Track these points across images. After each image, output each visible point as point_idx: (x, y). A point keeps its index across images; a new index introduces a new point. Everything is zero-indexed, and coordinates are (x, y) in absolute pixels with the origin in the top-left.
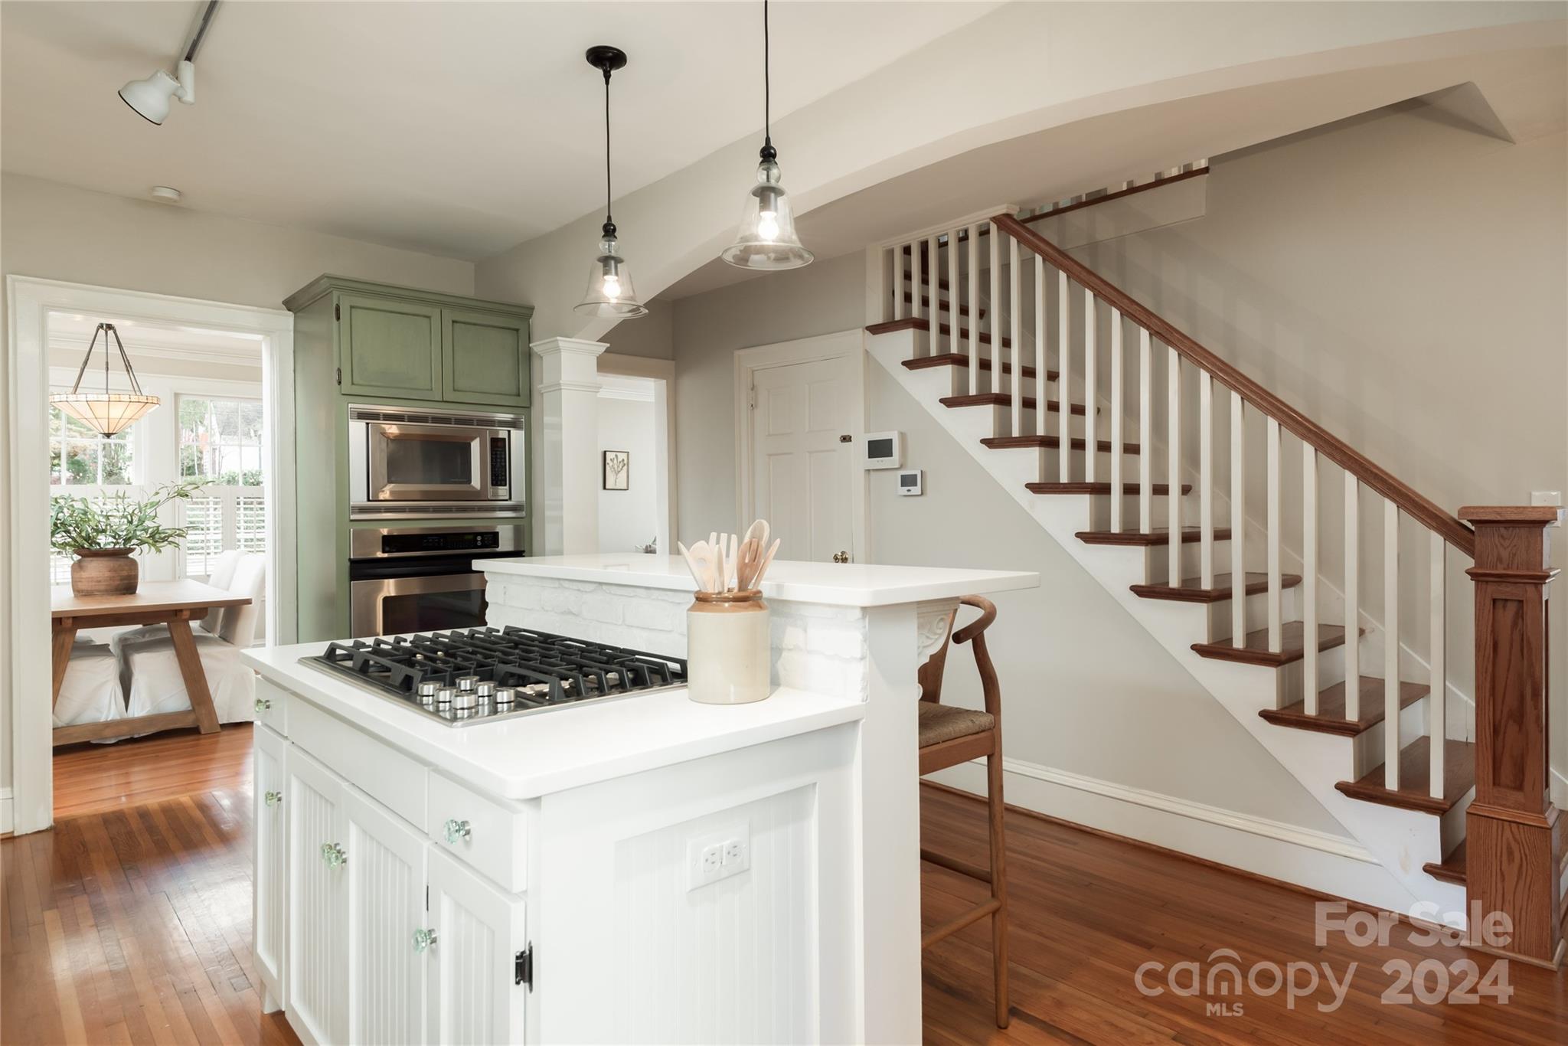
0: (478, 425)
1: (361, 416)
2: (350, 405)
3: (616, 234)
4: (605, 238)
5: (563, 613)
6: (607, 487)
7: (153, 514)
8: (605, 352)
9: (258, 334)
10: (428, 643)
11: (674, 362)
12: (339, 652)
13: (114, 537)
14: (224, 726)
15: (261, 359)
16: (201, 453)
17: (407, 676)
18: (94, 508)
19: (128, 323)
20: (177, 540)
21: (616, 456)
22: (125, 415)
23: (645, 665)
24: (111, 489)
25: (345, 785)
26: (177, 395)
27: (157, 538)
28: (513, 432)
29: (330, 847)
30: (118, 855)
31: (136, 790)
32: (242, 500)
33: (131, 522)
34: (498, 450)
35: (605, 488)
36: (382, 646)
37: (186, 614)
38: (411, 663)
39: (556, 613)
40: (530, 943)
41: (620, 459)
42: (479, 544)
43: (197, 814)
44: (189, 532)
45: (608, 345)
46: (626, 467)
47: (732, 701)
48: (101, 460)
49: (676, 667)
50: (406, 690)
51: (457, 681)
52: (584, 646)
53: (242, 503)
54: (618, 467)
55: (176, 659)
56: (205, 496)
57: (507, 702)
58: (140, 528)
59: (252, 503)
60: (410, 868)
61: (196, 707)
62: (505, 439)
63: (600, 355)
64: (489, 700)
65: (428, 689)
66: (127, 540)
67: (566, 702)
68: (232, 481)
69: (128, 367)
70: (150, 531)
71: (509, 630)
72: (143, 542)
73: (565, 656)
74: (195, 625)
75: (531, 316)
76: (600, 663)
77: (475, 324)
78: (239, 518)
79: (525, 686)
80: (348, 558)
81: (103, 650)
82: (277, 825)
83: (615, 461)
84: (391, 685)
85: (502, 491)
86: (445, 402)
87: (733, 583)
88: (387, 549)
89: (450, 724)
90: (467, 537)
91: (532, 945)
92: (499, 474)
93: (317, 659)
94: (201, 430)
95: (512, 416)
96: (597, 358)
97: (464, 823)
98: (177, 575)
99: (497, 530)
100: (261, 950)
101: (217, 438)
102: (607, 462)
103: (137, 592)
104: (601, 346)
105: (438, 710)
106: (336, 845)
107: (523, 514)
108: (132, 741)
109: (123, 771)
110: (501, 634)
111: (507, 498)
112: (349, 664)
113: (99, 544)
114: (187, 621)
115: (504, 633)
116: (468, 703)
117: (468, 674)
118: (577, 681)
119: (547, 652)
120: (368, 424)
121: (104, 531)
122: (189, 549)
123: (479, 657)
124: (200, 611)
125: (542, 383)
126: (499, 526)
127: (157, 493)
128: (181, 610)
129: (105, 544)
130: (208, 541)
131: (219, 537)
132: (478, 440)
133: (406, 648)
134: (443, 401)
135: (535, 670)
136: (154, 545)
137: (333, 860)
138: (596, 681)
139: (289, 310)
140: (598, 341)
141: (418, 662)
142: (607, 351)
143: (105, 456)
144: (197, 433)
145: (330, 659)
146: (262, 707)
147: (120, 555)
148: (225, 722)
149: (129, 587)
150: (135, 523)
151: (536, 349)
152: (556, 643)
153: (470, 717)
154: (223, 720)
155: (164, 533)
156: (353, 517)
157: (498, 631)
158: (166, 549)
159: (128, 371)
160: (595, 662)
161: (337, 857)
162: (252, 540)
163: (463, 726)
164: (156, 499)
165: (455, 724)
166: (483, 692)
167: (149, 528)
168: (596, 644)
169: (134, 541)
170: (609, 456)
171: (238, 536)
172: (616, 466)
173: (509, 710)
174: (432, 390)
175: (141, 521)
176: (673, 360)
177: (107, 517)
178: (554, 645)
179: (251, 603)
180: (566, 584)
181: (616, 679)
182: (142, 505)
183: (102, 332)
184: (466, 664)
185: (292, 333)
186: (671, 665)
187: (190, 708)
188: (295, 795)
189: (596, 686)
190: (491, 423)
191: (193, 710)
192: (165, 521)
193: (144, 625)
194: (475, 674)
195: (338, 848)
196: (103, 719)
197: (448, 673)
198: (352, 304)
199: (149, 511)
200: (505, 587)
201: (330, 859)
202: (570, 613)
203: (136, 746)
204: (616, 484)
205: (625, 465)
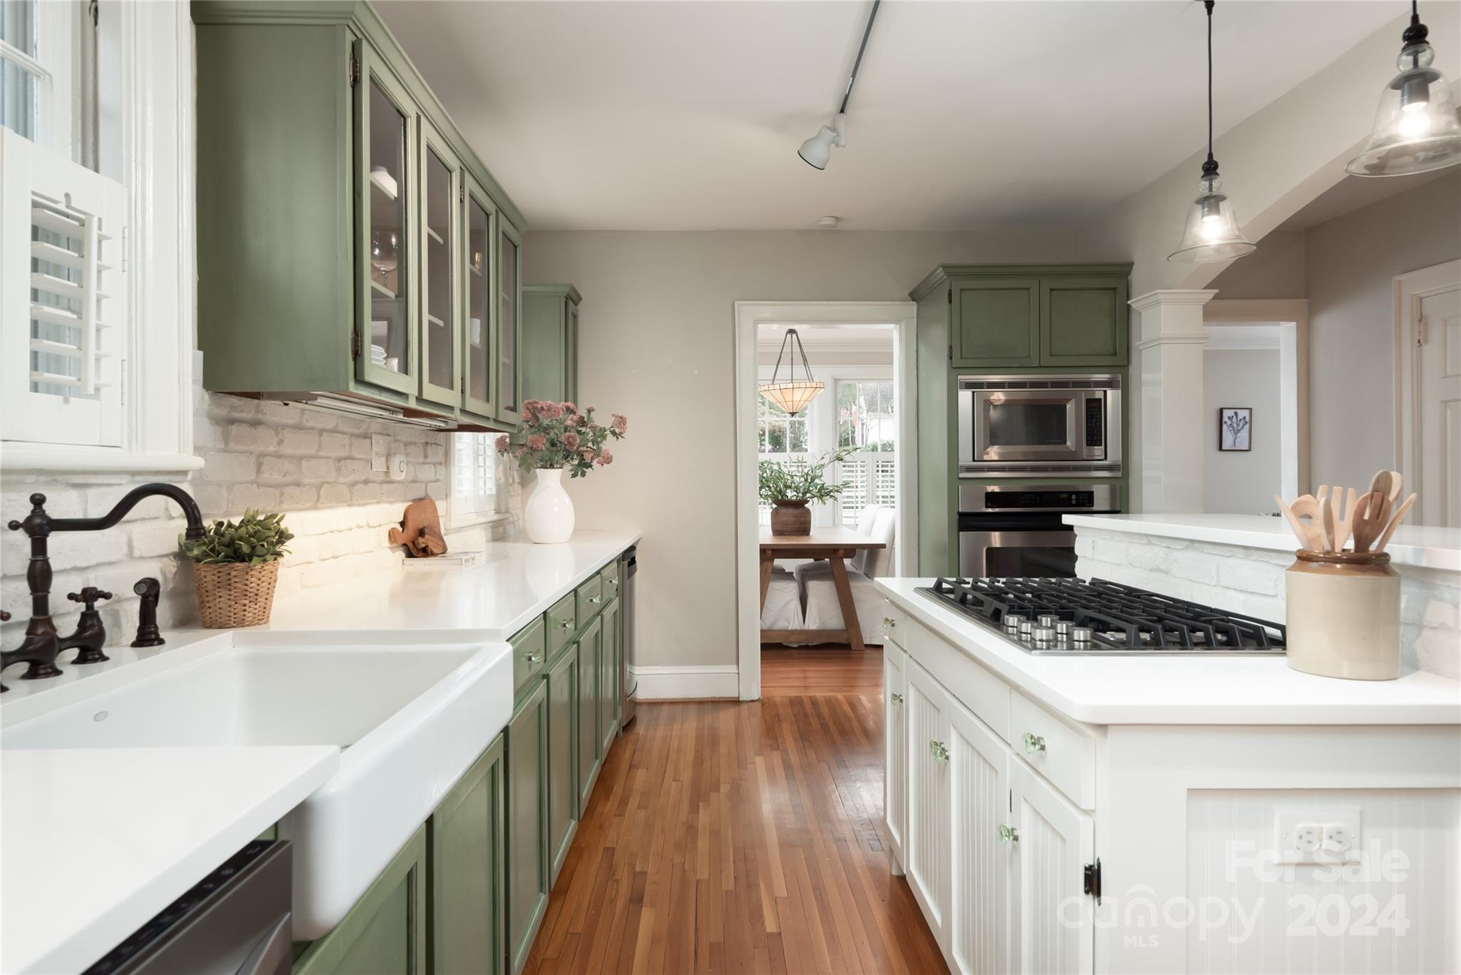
0: (1073, 387)
1: (968, 386)
2: (959, 377)
3: (1218, 171)
4: (1205, 178)
5: (1152, 570)
6: (1223, 448)
7: (820, 474)
8: (1213, 298)
9: (891, 323)
10: (1019, 585)
11: (1306, 301)
12: (945, 586)
13: (796, 491)
14: (867, 646)
15: (892, 345)
16: (854, 427)
17: (996, 609)
18: (785, 470)
19: (805, 326)
20: (836, 494)
21: (1236, 413)
22: (802, 399)
23: (1236, 626)
24: (795, 456)
25: (947, 695)
26: (836, 380)
27: (824, 493)
28: (1110, 393)
29: (936, 744)
30: (799, 728)
31: (811, 683)
32: (880, 464)
33: (806, 480)
34: (1095, 410)
35: (1221, 449)
36: (979, 584)
37: (841, 552)
38: (1003, 600)
39: (1145, 569)
40: (1098, 859)
41: (1240, 417)
42: (1074, 502)
43: (847, 709)
44: (844, 490)
45: (1217, 291)
46: (1248, 425)
47: (1345, 675)
48: (788, 435)
49: (1277, 633)
50: (995, 620)
51: (1039, 617)
52: (1171, 603)
53: (880, 466)
54: (1238, 425)
55: (835, 588)
56: (855, 460)
57: (1083, 641)
58: (812, 484)
59: (887, 466)
60: (996, 772)
61: (849, 628)
62: (1101, 399)
63: (1207, 303)
64: (1067, 638)
65: (1012, 620)
66: (804, 494)
67: (1144, 649)
68: (874, 449)
69: (805, 360)
70: (818, 487)
71: (1095, 582)
72: (814, 496)
73: (1147, 609)
74: (847, 562)
75: (1129, 272)
76: (1187, 619)
77: (1072, 290)
78: (877, 479)
79: (1105, 632)
80: (957, 511)
81: (789, 576)
82: (900, 719)
83: (1234, 419)
84: (984, 616)
85: (1098, 451)
86: (1043, 367)
87: (1350, 545)
88: (989, 504)
89: (1029, 652)
90: (1062, 496)
91: (1101, 861)
92: (1095, 434)
93: (928, 590)
94: (854, 408)
95: (1108, 376)
96: (1204, 306)
97: (1039, 739)
98: (835, 524)
99: (1093, 490)
100: (889, 821)
101: (864, 415)
102: (1224, 420)
103: (811, 534)
104: (1210, 293)
105: (1020, 640)
106: (941, 743)
107: (1119, 474)
108: (807, 647)
109: (803, 669)
110: (1087, 584)
111: (1103, 457)
112: (952, 596)
113: (787, 497)
114: (841, 559)
115: (1090, 583)
116: (1046, 636)
117: (1050, 613)
118: (1157, 634)
119: (1131, 604)
120: (973, 392)
121: (790, 487)
122: (845, 503)
123: (1064, 601)
124: (851, 550)
125: (1140, 340)
126: (1095, 486)
127: (823, 458)
128: (838, 550)
129: (791, 497)
130: (857, 497)
131: (864, 494)
132: (1073, 402)
133: (999, 587)
134: (1040, 367)
135: (1115, 617)
136: (821, 499)
137: (938, 754)
138: (1178, 636)
139: (914, 300)
140: (1204, 288)
141: (1010, 600)
142: (1216, 297)
143: (791, 433)
144: (851, 411)
145: (937, 591)
146: (889, 625)
147: (800, 504)
148: (868, 643)
149: (804, 530)
150: (809, 480)
151: (1134, 306)
152: (1142, 596)
153: (1048, 648)
154: (867, 642)
155: (827, 489)
156: (962, 475)
157: (1085, 582)
158: (829, 501)
159: (805, 364)
160: (1181, 617)
161: (941, 753)
162: (887, 497)
163: (1041, 654)
164: (822, 462)
165: (1034, 652)
166: (1062, 629)
167: (818, 485)
168: (1184, 602)
169: (808, 495)
170: (1227, 414)
171: (878, 494)
172: (1235, 425)
173: (1085, 648)
174: (1029, 357)
175: (813, 480)
176: (1306, 297)
177: (792, 477)
178: (1139, 598)
179: (885, 547)
180: (1154, 541)
181: (1202, 637)
182: (814, 467)
183: (789, 336)
184: (1050, 605)
185: (915, 320)
186: (1269, 630)
187: (845, 628)
188: (912, 699)
189: (1179, 640)
190: (1087, 384)
191: (847, 629)
192: (827, 480)
193: (815, 560)
194: (1057, 613)
195: (942, 746)
196: (790, 628)
197: (1031, 610)
198: (962, 287)
199: (818, 472)
200: (1093, 542)
201: (936, 754)
202: (1158, 570)
203: (810, 651)
204: (1235, 445)
205: (1246, 423)
